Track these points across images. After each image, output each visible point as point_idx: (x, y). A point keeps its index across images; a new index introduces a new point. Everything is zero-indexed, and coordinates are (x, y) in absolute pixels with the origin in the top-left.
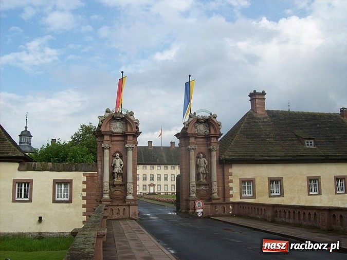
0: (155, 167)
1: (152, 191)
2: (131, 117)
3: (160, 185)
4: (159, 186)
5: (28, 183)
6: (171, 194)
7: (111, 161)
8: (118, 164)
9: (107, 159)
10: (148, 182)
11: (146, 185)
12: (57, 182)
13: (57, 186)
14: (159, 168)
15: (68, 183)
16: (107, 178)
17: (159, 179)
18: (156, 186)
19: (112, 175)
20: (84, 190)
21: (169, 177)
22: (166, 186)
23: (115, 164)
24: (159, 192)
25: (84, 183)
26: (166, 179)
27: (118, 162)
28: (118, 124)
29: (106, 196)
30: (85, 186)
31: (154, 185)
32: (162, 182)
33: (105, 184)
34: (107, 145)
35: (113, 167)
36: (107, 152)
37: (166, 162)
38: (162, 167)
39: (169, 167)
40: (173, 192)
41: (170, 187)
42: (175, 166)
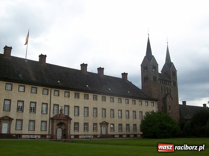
0: (16, 86)
3: (22, 120)
4: (19, 123)
6: (39, 137)
14: (22, 89)
17: (20, 109)
18: (14, 122)
21: (39, 108)
22: (32, 124)
24: (19, 132)
26: (33, 110)
32: (26, 115)
37: (34, 79)
38: (28, 88)
39: (40, 89)
40: (43, 133)
41: (38, 124)
42: (50, 89)
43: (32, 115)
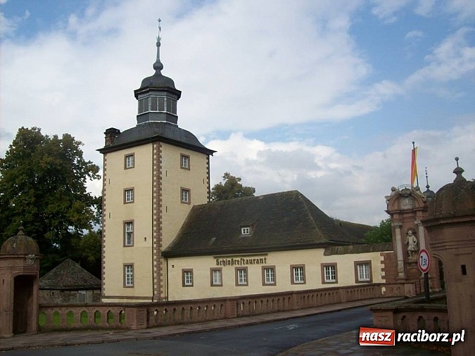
2: (418, 192)
5: (334, 266)
7: (403, 239)
8: (411, 242)
9: (398, 238)
12: (358, 264)
13: (358, 267)
15: (368, 263)
16: (400, 257)
19: (406, 254)
20: (382, 270)
23: (408, 243)
25: (382, 262)
27: (411, 239)
28: (407, 201)
29: (401, 275)
30: (383, 266)
33: (399, 262)
34: (396, 224)
35: (405, 245)
36: (398, 231)
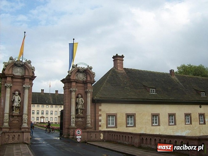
0: (45, 106)
1: (42, 121)
3: (48, 118)
6: (54, 123)
7: (11, 97)
8: (16, 100)
9: (8, 95)
10: (40, 115)
11: (38, 117)
14: (47, 106)
16: (7, 110)
17: (47, 114)
18: (45, 118)
19: (12, 108)
21: (54, 113)
22: (51, 118)
23: (14, 100)
26: (52, 114)
27: (17, 98)
28: (19, 69)
29: (6, 124)
31: (44, 117)
32: (49, 116)
33: (5, 115)
34: (9, 85)
35: (12, 102)
36: (8, 90)
37: (52, 103)
38: (50, 106)
39: (54, 106)
40: (56, 122)
41: (54, 118)
42: (58, 106)
43: (51, 115)
